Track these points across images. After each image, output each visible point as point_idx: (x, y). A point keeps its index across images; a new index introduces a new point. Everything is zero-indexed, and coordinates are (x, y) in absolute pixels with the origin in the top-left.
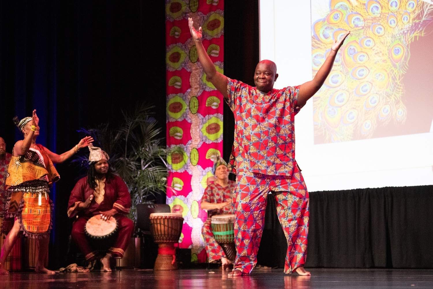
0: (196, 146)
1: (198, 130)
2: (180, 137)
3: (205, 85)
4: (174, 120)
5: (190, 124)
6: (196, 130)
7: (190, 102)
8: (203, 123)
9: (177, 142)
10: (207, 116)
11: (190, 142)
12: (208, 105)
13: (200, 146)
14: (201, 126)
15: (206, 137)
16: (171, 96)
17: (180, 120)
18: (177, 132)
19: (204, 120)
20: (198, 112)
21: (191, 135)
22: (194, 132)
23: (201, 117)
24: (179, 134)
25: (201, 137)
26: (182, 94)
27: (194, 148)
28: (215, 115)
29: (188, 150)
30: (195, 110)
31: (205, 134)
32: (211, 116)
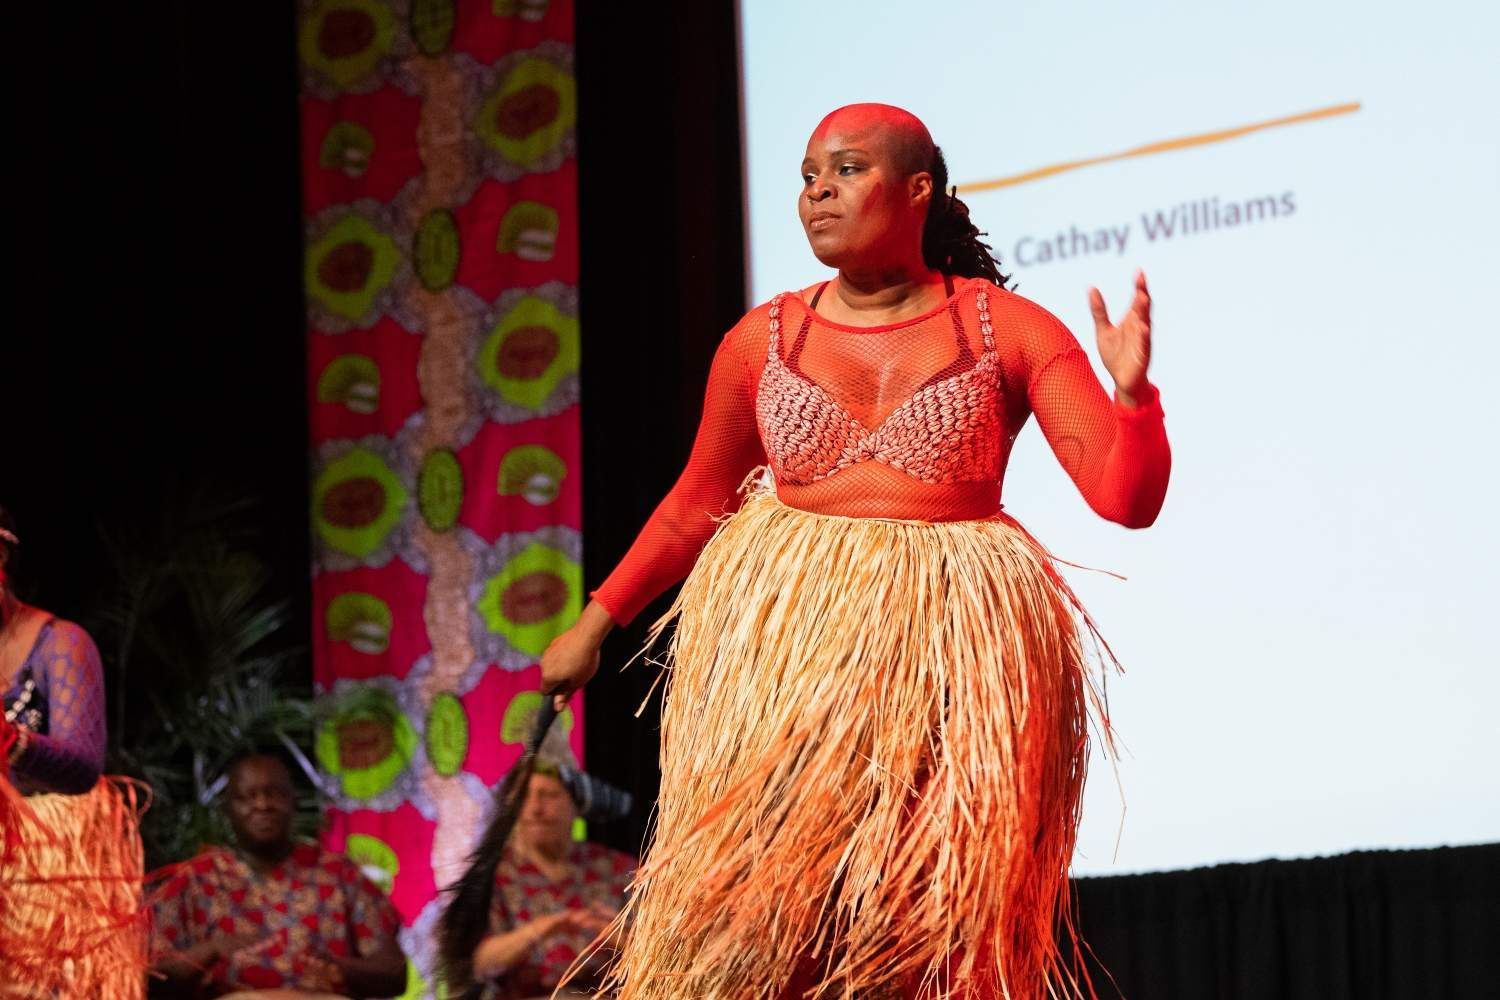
0: (453, 683)
1: (462, 607)
2: (377, 640)
3: (493, 392)
4: (347, 565)
5: (425, 579)
6: (451, 604)
7: (420, 477)
8: (488, 572)
9: (364, 667)
10: (504, 541)
11: (423, 664)
12: (508, 487)
13: (471, 682)
14: (475, 590)
15: (501, 639)
16: (328, 448)
17: (374, 562)
18: (362, 617)
19: (492, 561)
20: (463, 519)
21: (432, 632)
22: (441, 618)
23: (475, 542)
24: (372, 629)
25: (479, 639)
26: (381, 440)
27: (443, 693)
28: (544, 533)
29: (417, 705)
30: (446, 511)
31: (497, 623)
32: (524, 538)
